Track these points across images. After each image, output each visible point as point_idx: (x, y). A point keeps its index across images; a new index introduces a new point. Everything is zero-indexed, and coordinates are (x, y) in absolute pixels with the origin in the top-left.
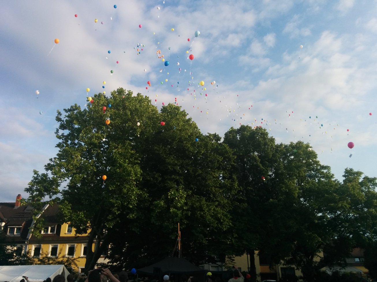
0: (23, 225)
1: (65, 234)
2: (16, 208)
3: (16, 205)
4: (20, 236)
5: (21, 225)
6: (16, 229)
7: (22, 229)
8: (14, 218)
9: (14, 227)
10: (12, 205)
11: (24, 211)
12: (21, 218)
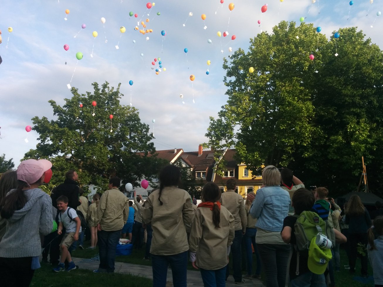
0: (207, 170)
1: (243, 177)
2: (199, 156)
3: (199, 153)
4: (205, 179)
5: (206, 170)
6: (202, 173)
7: (207, 174)
8: (199, 164)
9: (200, 171)
10: (196, 154)
11: (206, 158)
12: (204, 164)
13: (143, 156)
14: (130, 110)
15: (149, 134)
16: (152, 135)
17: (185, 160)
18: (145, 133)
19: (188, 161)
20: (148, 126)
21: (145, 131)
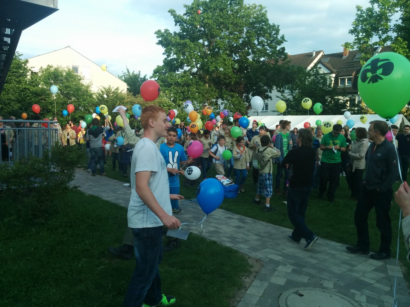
0: (353, 74)
2: (344, 57)
3: (344, 54)
4: (351, 86)
6: (346, 79)
7: (353, 79)
8: (344, 68)
9: (345, 77)
10: (340, 55)
11: (353, 60)
12: (350, 67)
13: (273, 64)
14: (257, 9)
15: (279, 37)
16: (283, 37)
17: (326, 64)
18: (275, 36)
19: (329, 66)
20: (278, 26)
21: (275, 34)
